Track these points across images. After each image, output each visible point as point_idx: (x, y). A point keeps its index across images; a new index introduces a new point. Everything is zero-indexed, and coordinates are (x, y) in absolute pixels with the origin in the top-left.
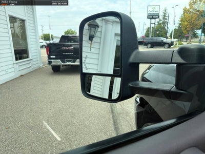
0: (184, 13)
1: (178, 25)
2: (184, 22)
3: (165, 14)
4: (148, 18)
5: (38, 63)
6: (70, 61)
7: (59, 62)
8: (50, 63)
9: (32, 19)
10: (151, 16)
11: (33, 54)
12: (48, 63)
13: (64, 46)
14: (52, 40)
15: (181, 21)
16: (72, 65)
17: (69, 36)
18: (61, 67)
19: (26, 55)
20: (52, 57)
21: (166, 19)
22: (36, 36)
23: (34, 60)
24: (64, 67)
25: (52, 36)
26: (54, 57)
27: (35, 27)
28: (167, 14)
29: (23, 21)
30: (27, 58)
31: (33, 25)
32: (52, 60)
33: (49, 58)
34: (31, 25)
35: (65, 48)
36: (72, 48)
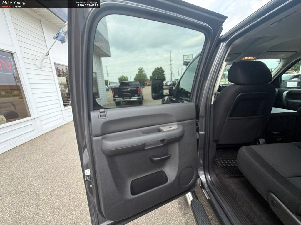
4: (184, 65)
5: (105, 101)
6: (128, 98)
7: (120, 99)
8: (115, 100)
10: (185, 63)
11: (102, 95)
12: (113, 100)
13: (123, 89)
16: (129, 101)
18: (121, 102)
23: (103, 99)
24: (124, 102)
25: (109, 82)
26: (117, 96)
31: (101, 74)
32: (116, 99)
33: (114, 97)
34: (100, 76)
36: (129, 90)
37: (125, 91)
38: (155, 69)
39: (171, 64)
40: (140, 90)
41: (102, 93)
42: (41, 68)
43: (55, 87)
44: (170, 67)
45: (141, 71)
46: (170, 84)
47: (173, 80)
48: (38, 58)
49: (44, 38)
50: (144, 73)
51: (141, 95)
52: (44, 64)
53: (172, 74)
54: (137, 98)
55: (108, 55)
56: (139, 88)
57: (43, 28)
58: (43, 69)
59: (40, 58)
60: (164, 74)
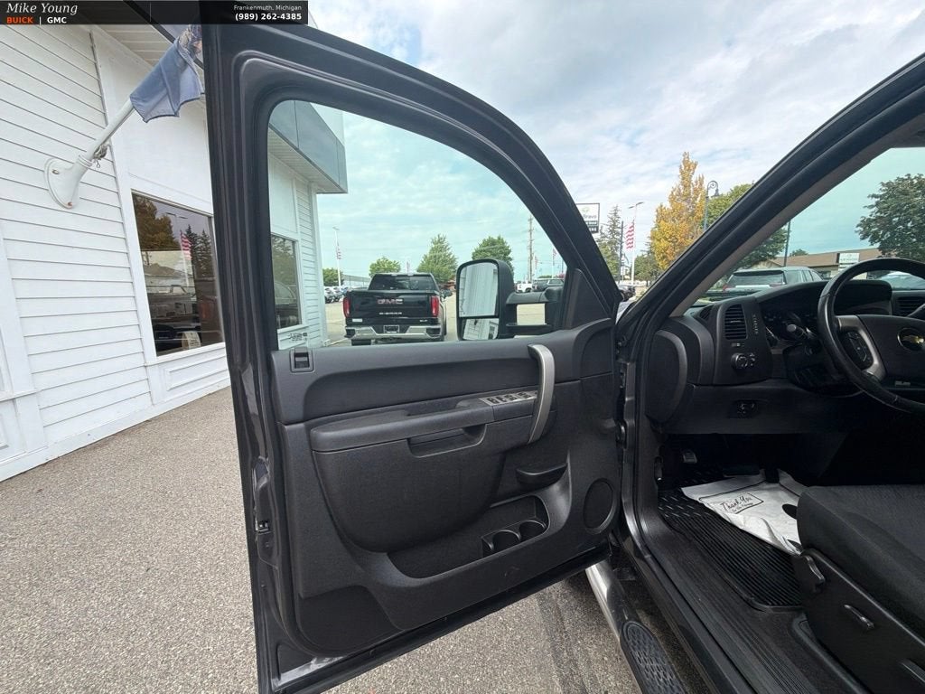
0: (658, 221)
1: (647, 248)
2: (659, 240)
3: (614, 222)
5: (319, 336)
6: (395, 329)
7: (369, 332)
8: (350, 333)
9: (310, 239)
11: (310, 316)
12: (345, 333)
13: (383, 296)
14: (342, 284)
15: (652, 238)
17: (390, 276)
18: (373, 341)
19: (295, 318)
20: (354, 320)
21: (618, 234)
22: (316, 268)
23: (311, 329)
25: (342, 275)
26: (360, 320)
27: (315, 255)
28: (620, 221)
29: (294, 242)
30: (297, 323)
31: (311, 252)
32: (356, 329)
33: (349, 323)
34: (306, 251)
35: (383, 301)
36: (399, 300)
37: (389, 305)
38: (481, 242)
39: (530, 231)
40: (437, 302)
41: (311, 309)
42: (69, 204)
43: (130, 280)
44: (528, 239)
45: (439, 245)
46: (528, 290)
47: (535, 278)
48: (58, 165)
49: (102, 98)
50: (449, 252)
51: (440, 321)
52: (84, 191)
53: (534, 260)
54: (428, 330)
55: (338, 188)
56: (435, 295)
57: (99, 64)
58: (82, 208)
59: (70, 165)
60: (510, 259)
